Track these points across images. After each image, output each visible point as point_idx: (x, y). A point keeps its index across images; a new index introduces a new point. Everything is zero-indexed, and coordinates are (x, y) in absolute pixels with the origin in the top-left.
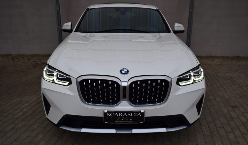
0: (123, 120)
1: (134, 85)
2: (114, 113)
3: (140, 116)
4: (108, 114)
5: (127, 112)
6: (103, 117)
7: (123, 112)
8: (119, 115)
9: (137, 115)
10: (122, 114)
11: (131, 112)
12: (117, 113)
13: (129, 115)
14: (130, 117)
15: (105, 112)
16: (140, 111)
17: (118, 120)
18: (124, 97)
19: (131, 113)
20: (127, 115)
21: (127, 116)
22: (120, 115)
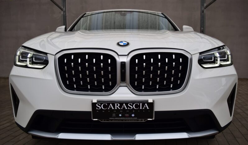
0: (120, 115)
1: (137, 60)
2: (107, 104)
3: (148, 108)
4: (98, 105)
5: (127, 103)
6: (90, 112)
7: (121, 103)
8: (114, 107)
9: (142, 107)
10: (119, 105)
11: (133, 102)
12: (112, 104)
13: (131, 108)
14: (131, 111)
15: (93, 102)
16: (148, 101)
17: (114, 115)
18: (123, 79)
19: (133, 104)
20: (127, 108)
21: (128, 110)
22: (117, 107)
